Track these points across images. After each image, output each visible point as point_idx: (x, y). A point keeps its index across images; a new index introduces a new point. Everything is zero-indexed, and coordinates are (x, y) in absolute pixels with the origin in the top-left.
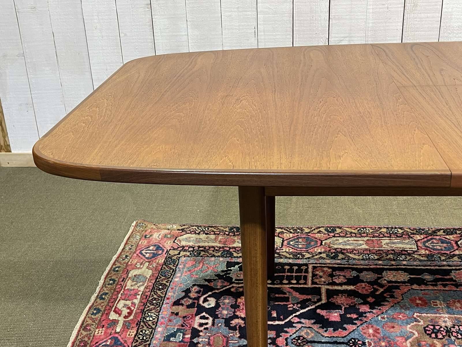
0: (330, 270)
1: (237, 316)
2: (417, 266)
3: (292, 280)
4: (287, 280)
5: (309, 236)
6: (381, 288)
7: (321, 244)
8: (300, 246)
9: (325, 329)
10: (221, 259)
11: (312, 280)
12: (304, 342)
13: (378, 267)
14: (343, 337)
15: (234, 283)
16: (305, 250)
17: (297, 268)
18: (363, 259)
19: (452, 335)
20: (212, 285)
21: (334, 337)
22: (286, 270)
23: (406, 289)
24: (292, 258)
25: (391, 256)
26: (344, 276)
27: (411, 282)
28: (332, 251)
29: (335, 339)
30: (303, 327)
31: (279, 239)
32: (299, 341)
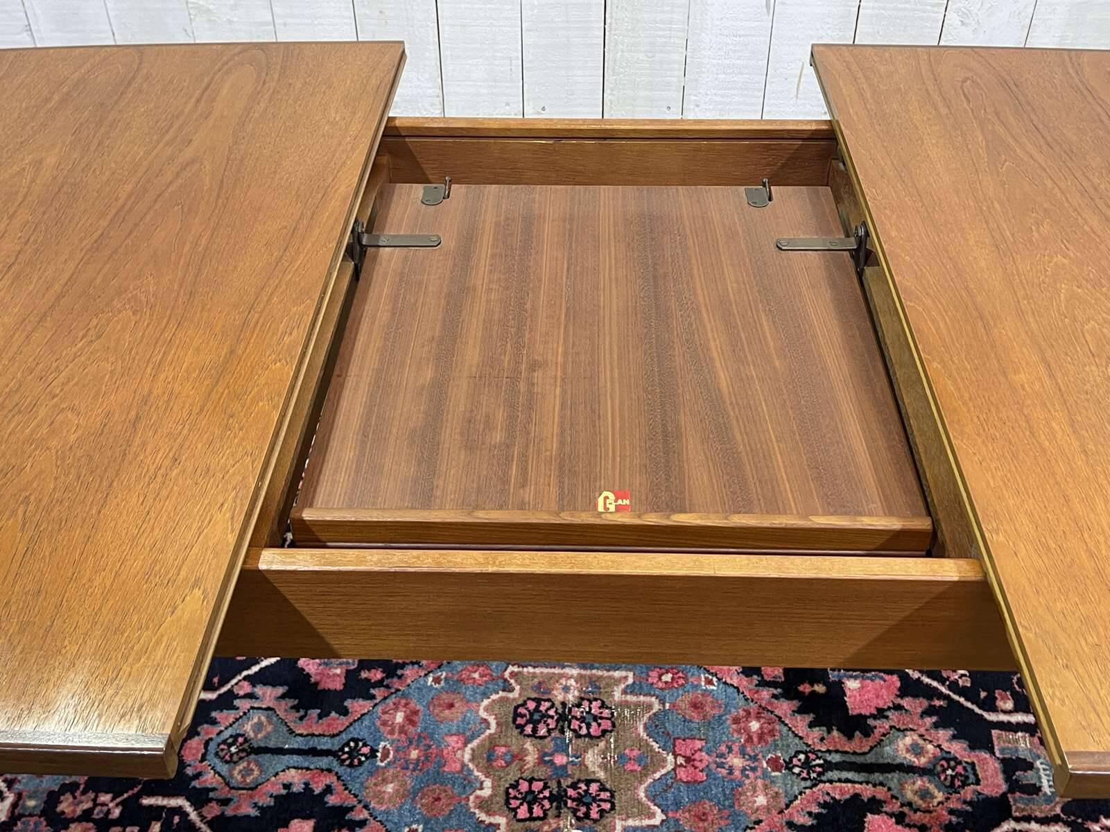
9: (302, 712)
12: (244, 750)
14: (334, 736)
19: (569, 727)
21: (314, 735)
29: (313, 742)
30: (252, 708)
32: (233, 749)
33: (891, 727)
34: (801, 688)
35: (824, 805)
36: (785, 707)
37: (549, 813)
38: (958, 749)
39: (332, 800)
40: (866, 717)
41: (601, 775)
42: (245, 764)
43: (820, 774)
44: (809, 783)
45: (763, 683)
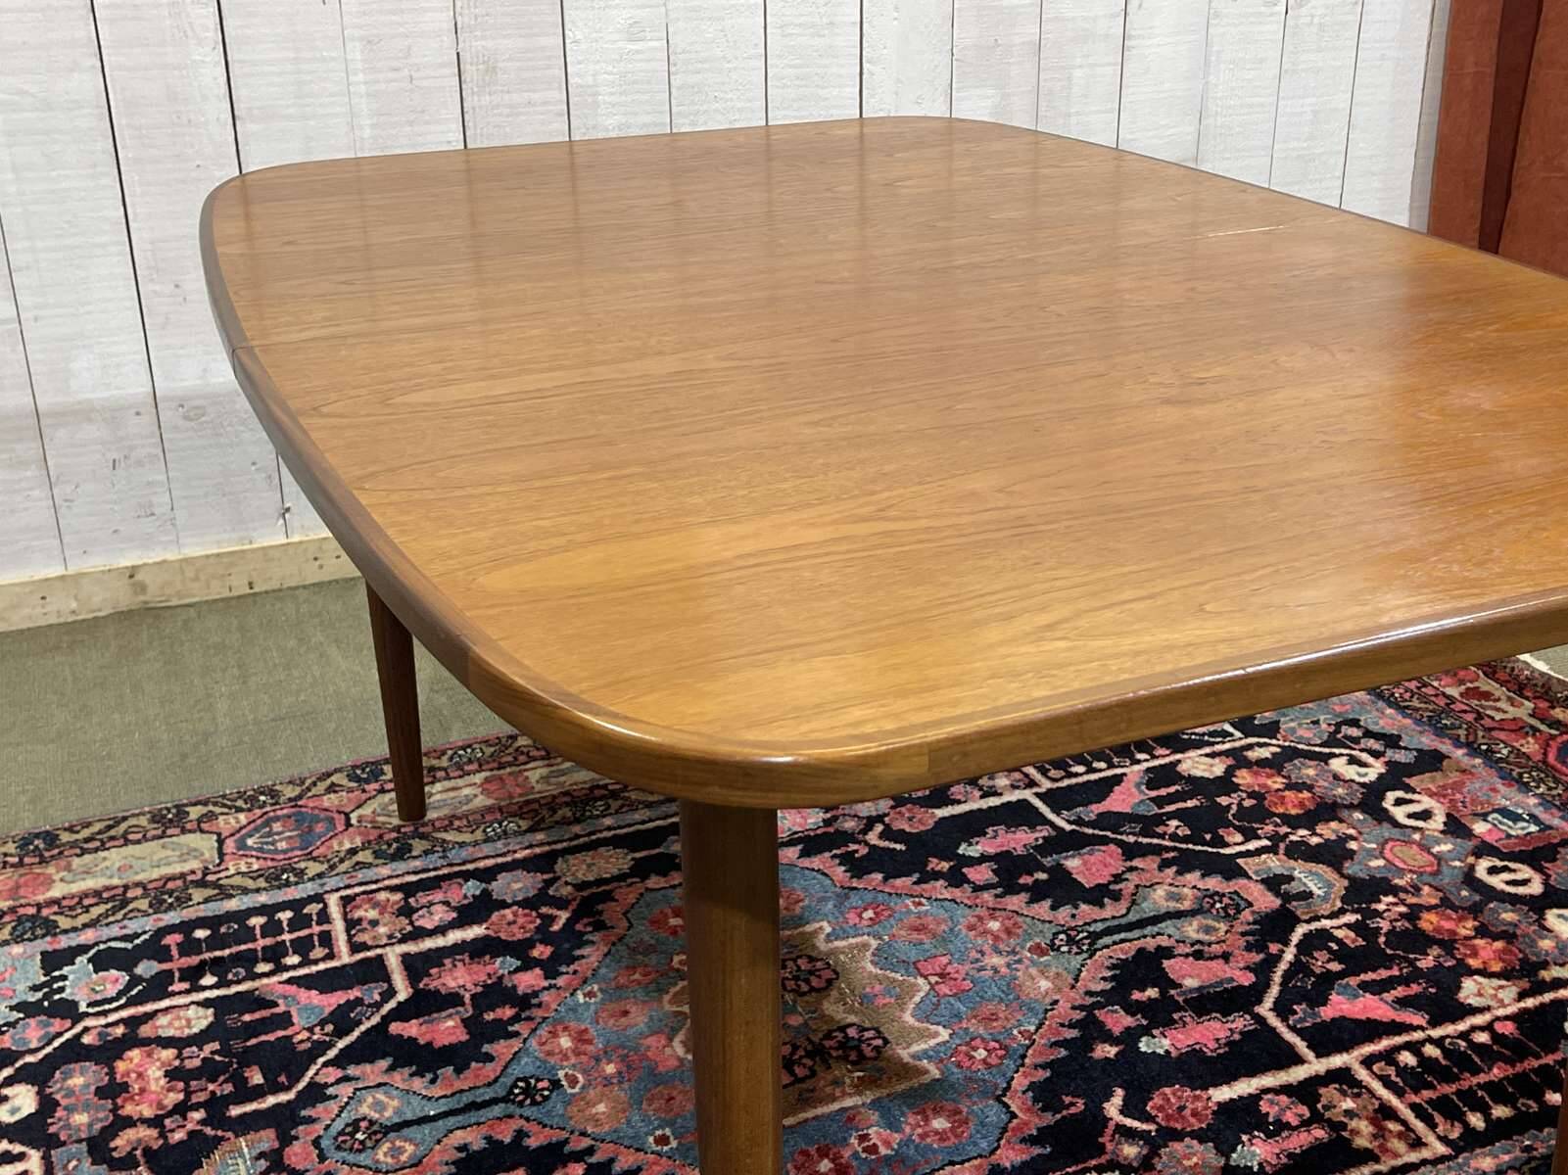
0: (398, 896)
1: (129, 1118)
2: (643, 822)
3: (286, 954)
4: (265, 960)
5: (301, 806)
6: (559, 909)
7: (348, 825)
8: (281, 845)
9: (429, 1076)
10: (17, 949)
11: (350, 937)
12: (375, 1133)
13: (538, 850)
14: (489, 1084)
15: (87, 1015)
16: (299, 853)
17: (289, 914)
18: (487, 840)
20: (7, 1045)
21: (462, 1091)
22: (258, 931)
23: (631, 896)
24: (265, 889)
25: (566, 812)
26: (447, 903)
27: (641, 870)
28: (386, 837)
29: (466, 1099)
30: (359, 1089)
31: (202, 839)
32: (360, 1136)
33: (1137, 886)
34: (1021, 881)
35: (1113, 967)
36: (1016, 902)
37: (816, 1068)
38: (1214, 883)
39: (532, 1143)
40: (1106, 886)
41: (852, 1019)
42: (388, 1145)
43: (1090, 944)
44: (1085, 955)
45: (978, 889)
